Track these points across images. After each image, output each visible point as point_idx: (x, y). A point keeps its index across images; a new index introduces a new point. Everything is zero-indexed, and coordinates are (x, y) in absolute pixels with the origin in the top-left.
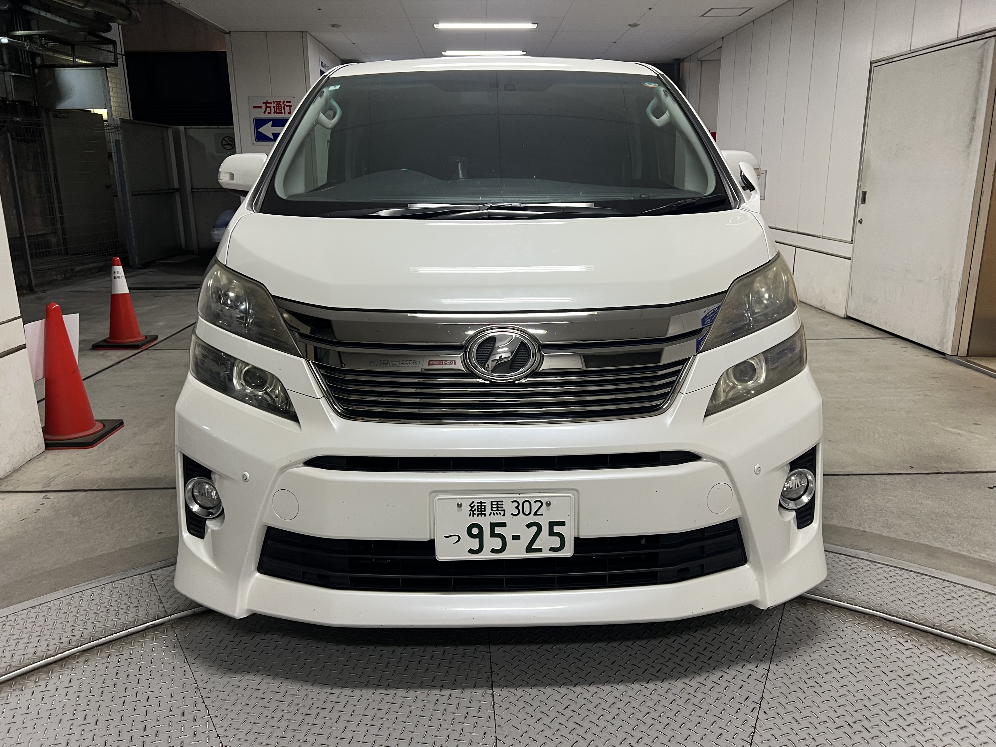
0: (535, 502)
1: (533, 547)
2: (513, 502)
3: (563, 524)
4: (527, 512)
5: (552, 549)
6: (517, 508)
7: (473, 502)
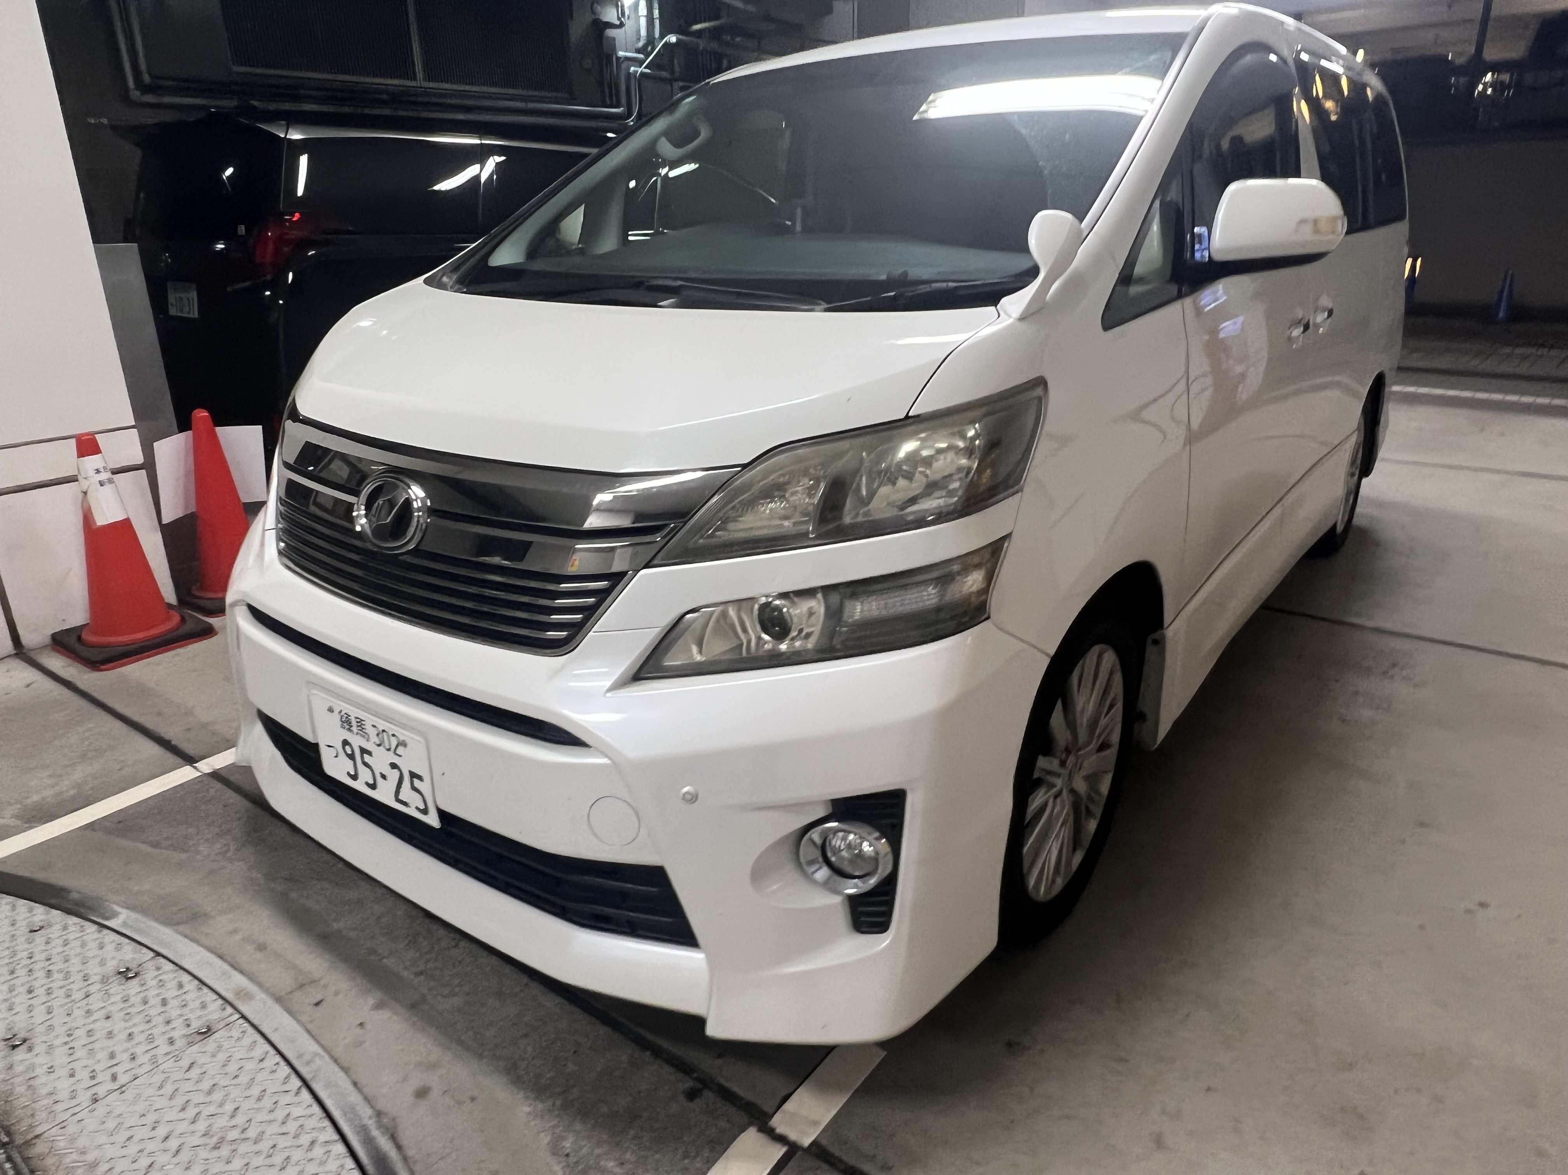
0: (393, 735)
1: (401, 797)
2: (374, 726)
3: (420, 778)
4: (388, 747)
5: (417, 808)
6: (378, 735)
7: (341, 711)
